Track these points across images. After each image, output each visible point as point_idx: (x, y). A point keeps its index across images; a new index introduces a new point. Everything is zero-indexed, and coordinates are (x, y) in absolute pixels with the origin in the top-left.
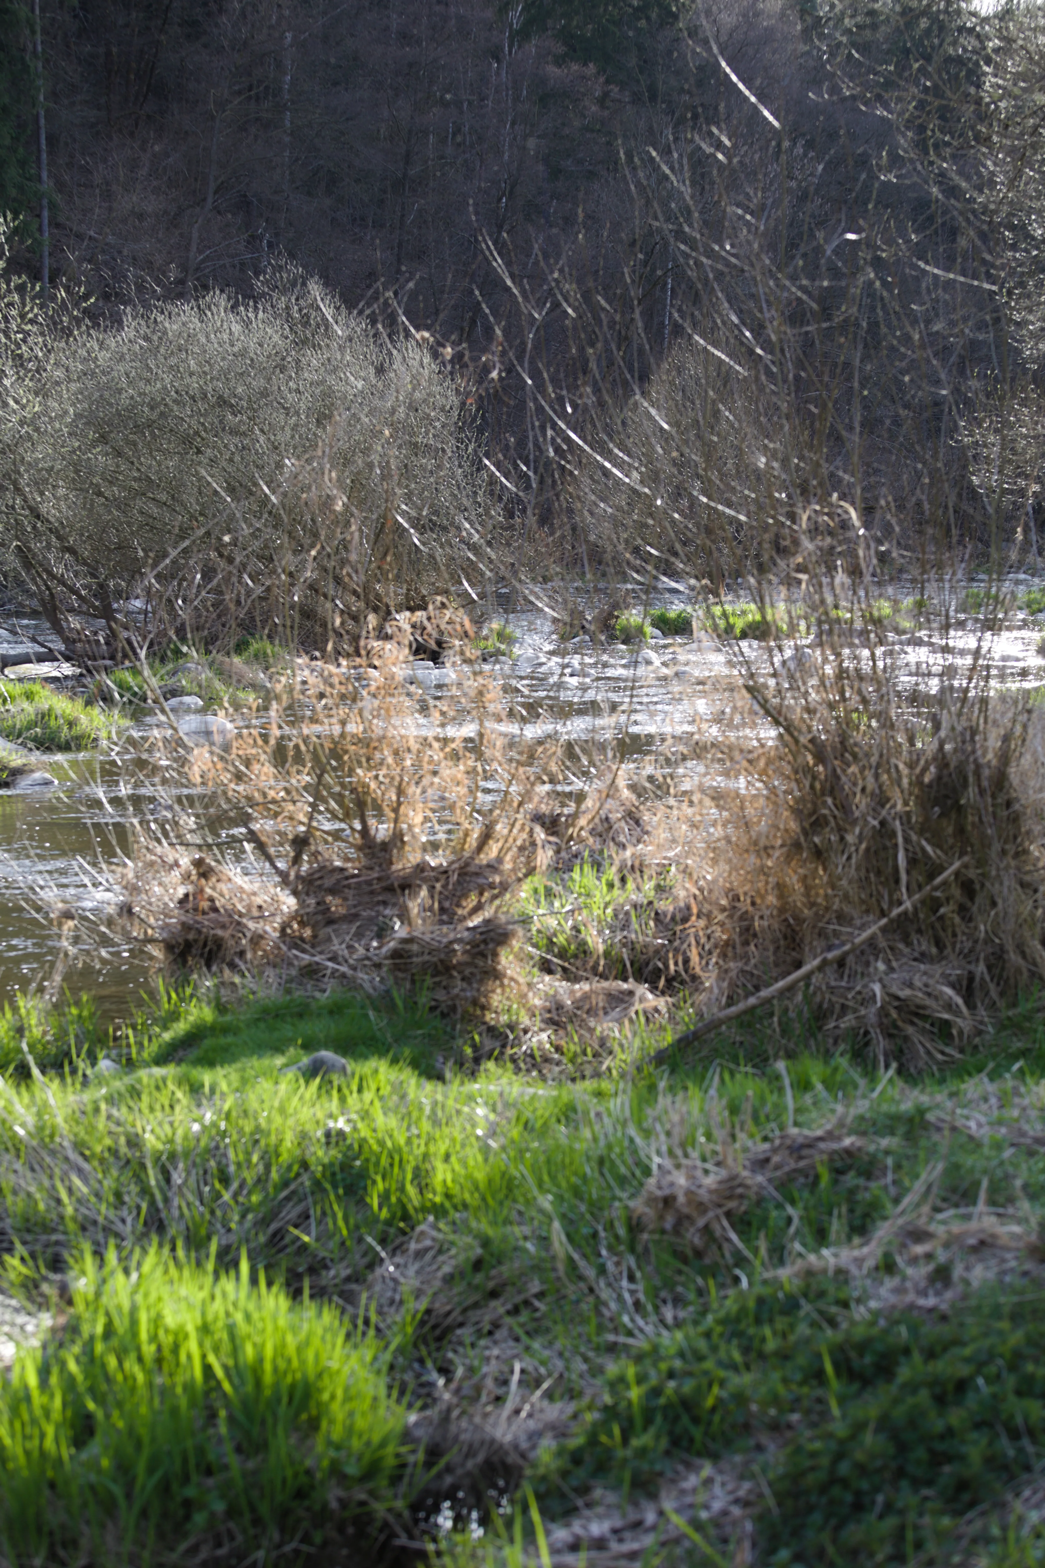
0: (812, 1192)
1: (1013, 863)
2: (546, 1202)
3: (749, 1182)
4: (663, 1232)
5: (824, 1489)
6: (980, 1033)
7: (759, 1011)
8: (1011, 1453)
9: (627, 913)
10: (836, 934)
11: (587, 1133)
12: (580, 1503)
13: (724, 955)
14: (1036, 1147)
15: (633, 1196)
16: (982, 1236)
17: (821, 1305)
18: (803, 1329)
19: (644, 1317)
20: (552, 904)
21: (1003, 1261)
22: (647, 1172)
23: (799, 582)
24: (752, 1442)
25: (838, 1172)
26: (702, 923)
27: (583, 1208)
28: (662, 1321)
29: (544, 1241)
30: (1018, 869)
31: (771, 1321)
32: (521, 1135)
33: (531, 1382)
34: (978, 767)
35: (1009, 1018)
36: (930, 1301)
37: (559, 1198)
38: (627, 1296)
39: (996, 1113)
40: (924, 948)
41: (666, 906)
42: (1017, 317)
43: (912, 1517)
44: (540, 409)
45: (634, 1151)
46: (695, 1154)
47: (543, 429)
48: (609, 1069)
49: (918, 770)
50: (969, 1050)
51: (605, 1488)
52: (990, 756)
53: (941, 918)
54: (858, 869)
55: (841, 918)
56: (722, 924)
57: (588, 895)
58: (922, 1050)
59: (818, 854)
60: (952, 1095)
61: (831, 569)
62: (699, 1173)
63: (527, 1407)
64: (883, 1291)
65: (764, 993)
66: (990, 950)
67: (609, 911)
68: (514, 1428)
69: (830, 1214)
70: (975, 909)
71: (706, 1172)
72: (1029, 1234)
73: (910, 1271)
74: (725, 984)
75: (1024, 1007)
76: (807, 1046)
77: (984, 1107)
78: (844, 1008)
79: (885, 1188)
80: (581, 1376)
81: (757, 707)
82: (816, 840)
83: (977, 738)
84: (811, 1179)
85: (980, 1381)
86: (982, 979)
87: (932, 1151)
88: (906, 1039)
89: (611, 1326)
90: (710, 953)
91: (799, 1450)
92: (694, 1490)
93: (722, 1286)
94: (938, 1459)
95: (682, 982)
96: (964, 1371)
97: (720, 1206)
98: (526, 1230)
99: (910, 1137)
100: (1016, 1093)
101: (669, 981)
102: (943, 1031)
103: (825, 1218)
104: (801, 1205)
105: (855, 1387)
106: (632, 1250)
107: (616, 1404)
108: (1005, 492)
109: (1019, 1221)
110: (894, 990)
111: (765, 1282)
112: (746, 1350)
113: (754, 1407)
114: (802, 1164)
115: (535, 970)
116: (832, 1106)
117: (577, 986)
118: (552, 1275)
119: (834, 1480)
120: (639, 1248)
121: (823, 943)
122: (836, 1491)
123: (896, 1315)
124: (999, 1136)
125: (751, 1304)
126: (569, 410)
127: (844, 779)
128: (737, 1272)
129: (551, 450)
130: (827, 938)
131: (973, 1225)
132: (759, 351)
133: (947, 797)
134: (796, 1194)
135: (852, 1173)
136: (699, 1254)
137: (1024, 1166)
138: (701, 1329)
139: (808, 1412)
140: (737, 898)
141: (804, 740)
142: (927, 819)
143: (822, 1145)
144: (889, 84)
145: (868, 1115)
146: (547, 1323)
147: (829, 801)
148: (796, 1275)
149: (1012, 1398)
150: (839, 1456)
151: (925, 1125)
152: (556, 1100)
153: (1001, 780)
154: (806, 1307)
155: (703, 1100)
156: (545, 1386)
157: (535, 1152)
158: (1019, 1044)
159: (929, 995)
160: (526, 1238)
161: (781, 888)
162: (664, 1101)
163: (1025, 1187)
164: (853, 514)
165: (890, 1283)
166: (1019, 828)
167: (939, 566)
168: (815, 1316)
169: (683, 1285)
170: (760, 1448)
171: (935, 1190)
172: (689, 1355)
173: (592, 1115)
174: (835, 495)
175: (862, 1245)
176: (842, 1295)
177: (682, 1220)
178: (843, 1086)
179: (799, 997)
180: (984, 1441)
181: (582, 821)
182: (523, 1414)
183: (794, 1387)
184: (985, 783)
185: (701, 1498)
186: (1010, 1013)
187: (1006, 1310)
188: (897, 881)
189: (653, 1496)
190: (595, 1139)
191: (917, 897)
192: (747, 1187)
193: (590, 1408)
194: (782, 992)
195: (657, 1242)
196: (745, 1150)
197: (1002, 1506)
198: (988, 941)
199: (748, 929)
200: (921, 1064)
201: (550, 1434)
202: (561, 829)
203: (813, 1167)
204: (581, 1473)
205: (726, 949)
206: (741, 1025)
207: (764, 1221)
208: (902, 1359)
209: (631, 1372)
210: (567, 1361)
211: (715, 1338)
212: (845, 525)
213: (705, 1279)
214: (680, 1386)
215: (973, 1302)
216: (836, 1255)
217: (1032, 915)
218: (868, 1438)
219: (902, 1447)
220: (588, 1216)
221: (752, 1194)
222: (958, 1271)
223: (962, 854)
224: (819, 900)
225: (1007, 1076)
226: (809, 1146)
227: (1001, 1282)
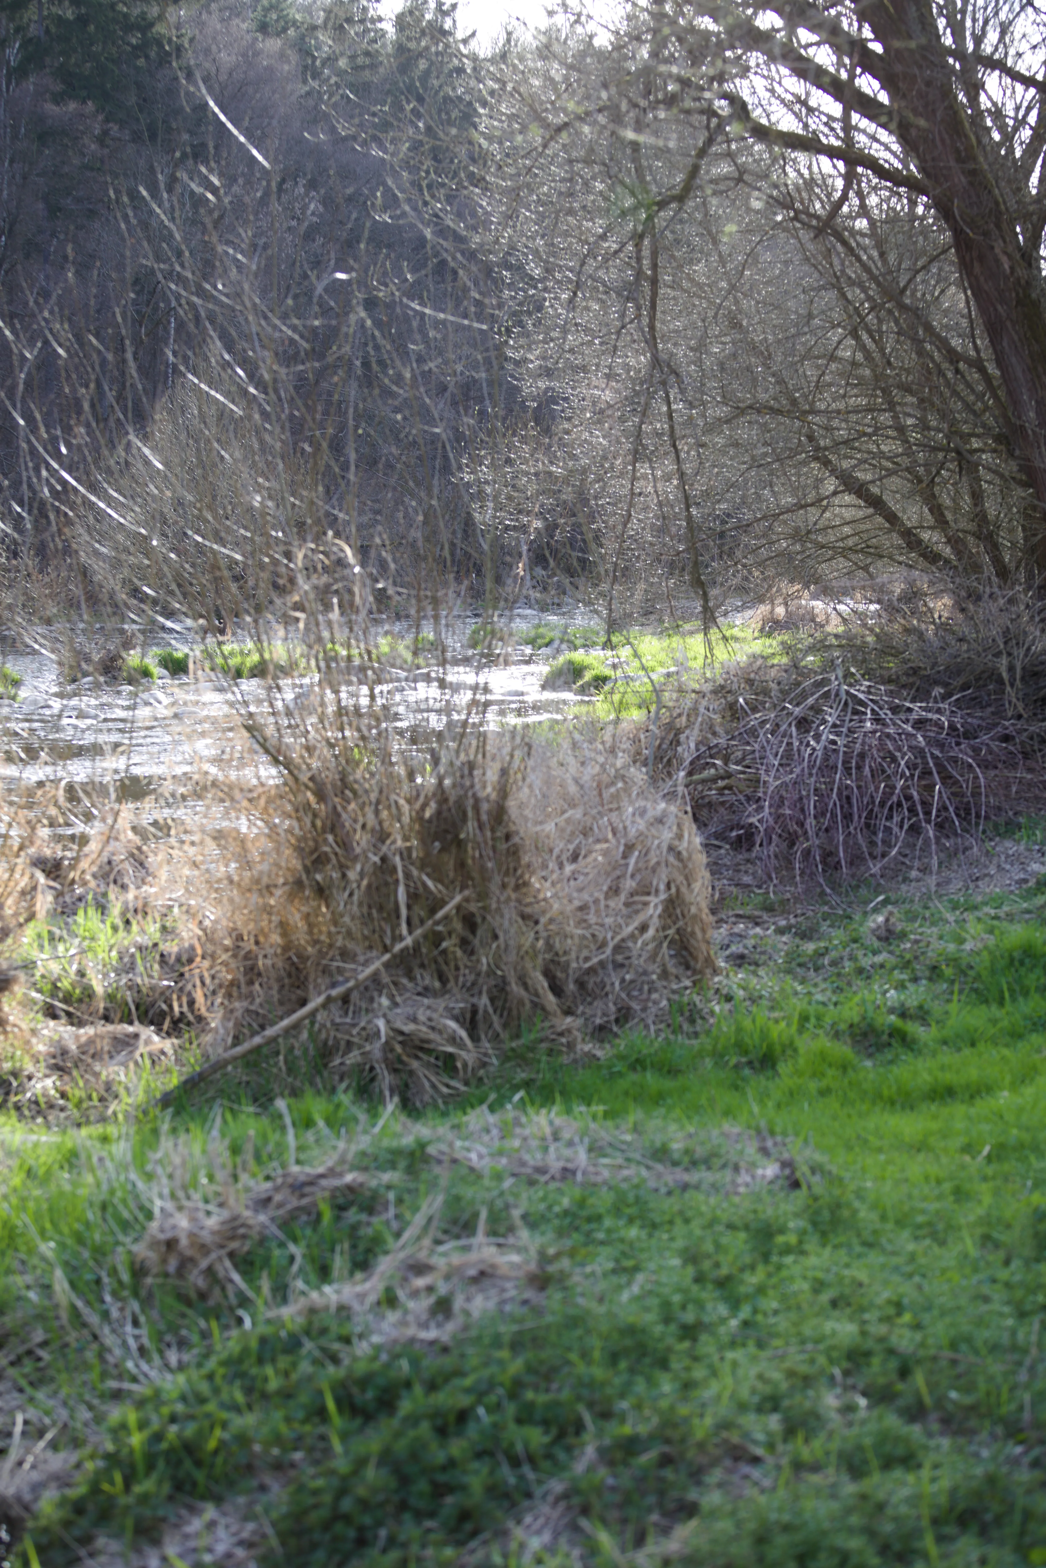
0: (315, 1230)
1: (513, 896)
2: (48, 1248)
3: (251, 1222)
4: (166, 1275)
5: (326, 1526)
6: (484, 1065)
7: (265, 1050)
8: (512, 1480)
9: (133, 956)
10: (340, 970)
11: (89, 1179)
12: (82, 1552)
13: (229, 996)
14: (536, 1176)
15: (136, 1240)
16: (482, 1267)
17: (324, 1342)
18: (305, 1367)
19: (149, 1361)
20: (55, 948)
21: (503, 1290)
22: (149, 1216)
23: (297, 620)
24: (254, 1483)
25: (340, 1209)
26: (206, 964)
27: (86, 1254)
28: (167, 1366)
29: (46, 1289)
30: (519, 901)
31: (273, 1360)
32: (24, 1184)
33: (34, 1432)
34: (477, 801)
35: (513, 1050)
36: (431, 1334)
37: (62, 1245)
38: (131, 1342)
39: (497, 1144)
40: (427, 982)
41: (171, 948)
42: (517, 356)
43: (414, 1549)
44: (33, 451)
45: (137, 1197)
46: (197, 1196)
47: (37, 470)
48: (115, 1114)
49: (417, 806)
50: (473, 1082)
51: (109, 1536)
52: (489, 789)
53: (444, 952)
54: (360, 904)
55: (345, 955)
56: (224, 964)
57: (93, 939)
58: (427, 1084)
59: (321, 892)
60: (456, 1127)
61: (328, 607)
62: (201, 1215)
63: (30, 1459)
64: (385, 1326)
65: (270, 1032)
66: (493, 983)
67: (114, 954)
68: (17, 1480)
69: (333, 1250)
70: (476, 942)
71: (208, 1213)
72: (527, 1262)
73: (411, 1305)
74: (231, 1024)
75: (527, 1038)
76: (312, 1083)
77: (486, 1138)
78: (349, 1045)
79: (387, 1223)
80: (86, 1424)
81: (256, 747)
82: (318, 877)
83: (476, 773)
84: (313, 1217)
85: (481, 1411)
86: (486, 1011)
87: (433, 1184)
88: (411, 1073)
89: (115, 1372)
90: (214, 993)
91: (301, 1488)
92: (197, 1535)
93: (226, 1327)
94: (440, 1490)
95: (189, 1024)
96: (465, 1401)
97: (222, 1247)
98: (29, 1279)
99: (411, 1170)
100: (517, 1123)
101: (175, 1023)
102: (448, 1064)
103: (328, 1255)
104: (303, 1243)
105: (358, 1421)
106: (136, 1294)
107: (118, 1452)
108: (507, 528)
109: (519, 1250)
110: (399, 1025)
111: (269, 1321)
112: (248, 1391)
113: (257, 1448)
114: (305, 1201)
115: (40, 1016)
116: (334, 1142)
117: (82, 1031)
118: (56, 1324)
119: (338, 1517)
120: (143, 1293)
121: (328, 980)
122: (339, 1528)
123: (398, 1349)
124: (499, 1167)
125: (254, 1344)
126: (64, 450)
127: (344, 816)
128: (241, 1312)
129: (46, 490)
130: (331, 975)
131: (473, 1256)
132: (252, 390)
133: (446, 831)
134: (298, 1232)
135: (353, 1210)
136: (203, 1296)
137: (524, 1196)
138: (204, 1371)
139: (311, 1450)
140: (240, 938)
141: (304, 778)
142: (428, 854)
143: (324, 1182)
144: (386, 126)
145: (370, 1150)
146: (51, 1372)
147: (330, 838)
148: (299, 1313)
149: (512, 1426)
150: (342, 1492)
151: (426, 1159)
152: (59, 1147)
153: (499, 814)
154: (308, 1345)
155: (205, 1142)
156: (49, 1436)
157: (36, 1200)
158: (523, 1075)
159: (433, 1028)
160: (28, 1287)
161: (284, 928)
162: (166, 1143)
163: (524, 1217)
164: (349, 551)
165: (392, 1317)
166: (518, 860)
167: (436, 602)
168: (317, 1353)
169: (188, 1328)
170: (263, 1488)
171: (435, 1223)
172: (191, 1398)
173: (95, 1160)
174: (330, 533)
175: (365, 1280)
176: (344, 1332)
177: (185, 1263)
178: (345, 1123)
179: (305, 1035)
180: (485, 1470)
181: (84, 864)
182: (27, 1466)
183: (296, 1425)
184: (484, 817)
185: (202, 1543)
186: (514, 1044)
187: (506, 1339)
188: (398, 917)
189: (156, 1542)
190: (98, 1185)
191: (419, 932)
192: (249, 1227)
193: (92, 1457)
194: (287, 1031)
195: (161, 1286)
196: (248, 1190)
197: (503, 1534)
198: (490, 973)
199: (252, 968)
200: (426, 1098)
201: (53, 1485)
202: (63, 873)
203: (314, 1204)
204: (84, 1523)
205: (231, 989)
206: (248, 1065)
207: (266, 1261)
208: (404, 1393)
209: (132, 1417)
210: (72, 1410)
211: (218, 1380)
212: (341, 563)
213: (207, 1320)
214: (182, 1430)
215: (474, 1333)
216: (338, 1292)
217: (533, 946)
218: (371, 1473)
219: (404, 1480)
220: (91, 1263)
221: (254, 1233)
222: (458, 1303)
223: (463, 888)
224: (323, 938)
225: (509, 1106)
226: (311, 1183)
227: (502, 1312)
